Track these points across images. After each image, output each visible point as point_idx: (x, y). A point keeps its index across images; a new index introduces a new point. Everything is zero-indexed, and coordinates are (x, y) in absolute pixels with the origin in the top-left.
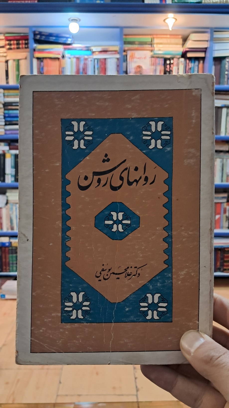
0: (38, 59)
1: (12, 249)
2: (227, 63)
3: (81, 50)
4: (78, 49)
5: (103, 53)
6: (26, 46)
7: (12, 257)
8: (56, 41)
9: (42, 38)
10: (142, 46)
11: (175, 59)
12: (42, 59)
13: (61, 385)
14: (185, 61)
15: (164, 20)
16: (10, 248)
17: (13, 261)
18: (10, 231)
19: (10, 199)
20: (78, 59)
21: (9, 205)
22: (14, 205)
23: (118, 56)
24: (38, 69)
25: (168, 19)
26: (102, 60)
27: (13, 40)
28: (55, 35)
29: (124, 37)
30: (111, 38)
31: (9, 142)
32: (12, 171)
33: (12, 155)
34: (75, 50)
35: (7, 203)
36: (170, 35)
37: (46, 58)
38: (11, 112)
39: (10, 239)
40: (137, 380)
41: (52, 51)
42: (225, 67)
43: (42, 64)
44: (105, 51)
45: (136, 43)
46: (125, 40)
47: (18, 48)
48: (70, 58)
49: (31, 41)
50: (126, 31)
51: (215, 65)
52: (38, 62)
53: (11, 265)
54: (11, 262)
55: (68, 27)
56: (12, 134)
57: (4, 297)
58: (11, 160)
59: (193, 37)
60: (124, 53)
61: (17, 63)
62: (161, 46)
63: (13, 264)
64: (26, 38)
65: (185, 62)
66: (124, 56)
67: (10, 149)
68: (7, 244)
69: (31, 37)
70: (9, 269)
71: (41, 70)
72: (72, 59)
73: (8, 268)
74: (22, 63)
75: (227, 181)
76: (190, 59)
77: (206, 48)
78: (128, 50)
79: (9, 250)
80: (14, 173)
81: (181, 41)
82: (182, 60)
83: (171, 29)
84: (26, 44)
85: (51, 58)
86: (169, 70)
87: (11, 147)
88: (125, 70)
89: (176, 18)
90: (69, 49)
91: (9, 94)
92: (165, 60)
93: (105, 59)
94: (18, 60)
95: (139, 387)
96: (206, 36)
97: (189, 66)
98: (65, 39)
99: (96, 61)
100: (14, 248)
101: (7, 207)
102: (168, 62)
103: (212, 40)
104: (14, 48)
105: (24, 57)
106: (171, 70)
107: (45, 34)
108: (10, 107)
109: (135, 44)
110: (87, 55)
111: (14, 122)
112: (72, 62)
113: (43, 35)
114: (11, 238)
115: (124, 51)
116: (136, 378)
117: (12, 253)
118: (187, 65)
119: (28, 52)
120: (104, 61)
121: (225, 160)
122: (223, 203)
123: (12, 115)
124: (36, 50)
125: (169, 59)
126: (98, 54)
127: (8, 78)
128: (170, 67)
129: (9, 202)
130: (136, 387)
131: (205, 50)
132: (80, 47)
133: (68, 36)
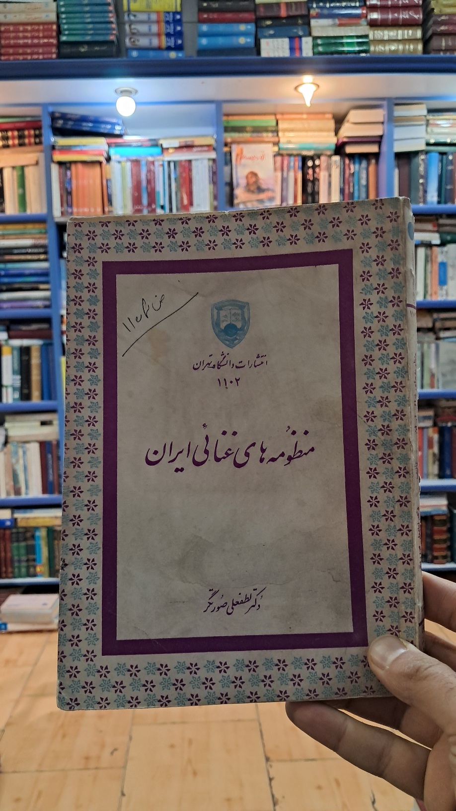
0: (60, 164)
1: (18, 533)
2: (421, 162)
3: (141, 146)
4: (134, 144)
5: (185, 150)
6: (37, 140)
7: (18, 548)
8: (95, 130)
9: (67, 124)
10: (260, 135)
11: (323, 158)
12: (68, 165)
13: (124, 799)
14: (342, 161)
15: (296, 88)
16: (14, 530)
17: (19, 555)
18: (13, 497)
19: (11, 433)
20: (136, 162)
21: (9, 446)
22: (20, 445)
23: (213, 155)
24: (60, 183)
25: (303, 86)
26: (183, 163)
27: (12, 130)
28: (92, 118)
29: (225, 118)
30: (200, 121)
31: (7, 323)
32: (14, 380)
33: (13, 348)
34: (130, 146)
35: (6, 443)
36: (309, 113)
37: (75, 162)
38: (10, 266)
39: (13, 513)
40: (273, 783)
41: (84, 149)
42: (418, 170)
43: (69, 173)
44: (189, 147)
45: (248, 129)
46: (226, 124)
47: (21, 145)
48: (119, 162)
49: (47, 131)
50: (227, 108)
51: (399, 166)
52: (61, 171)
53: (16, 564)
54: (16, 558)
55: (114, 104)
56: (12, 308)
57: (6, 628)
58: (13, 358)
59: (354, 116)
60: (226, 149)
61: (20, 173)
62: (292, 134)
63: (19, 561)
64: (35, 125)
65: (342, 163)
66: (226, 154)
67: (10, 337)
68: (8, 523)
69: (46, 122)
70: (13, 572)
71: (68, 186)
72: (123, 164)
73: (10, 570)
74: (30, 173)
75: (432, 386)
76: (352, 156)
77: (381, 137)
78: (232, 143)
79: (12, 533)
80: (18, 384)
81: (332, 124)
82: (337, 158)
83: (308, 104)
84: (36, 136)
85: (84, 163)
86: (311, 179)
87: (12, 333)
88: (228, 180)
89: (319, 84)
90: (118, 145)
91: (6, 232)
92: (304, 159)
93: (190, 161)
94: (22, 168)
95: (278, 796)
96: (379, 115)
97: (350, 169)
98: (109, 127)
99: (172, 165)
100: (21, 530)
101: (5, 450)
102: (310, 163)
103: (392, 120)
104: (14, 146)
105: (34, 162)
106: (316, 178)
107: (73, 117)
108: (8, 257)
109: (247, 132)
110: (152, 155)
111: (17, 286)
112: (123, 170)
113: (70, 119)
114: (16, 511)
115: (226, 145)
116: (271, 780)
117: (18, 541)
118: (347, 168)
119: (41, 151)
120: (187, 164)
121: (425, 346)
122: (427, 428)
123: (12, 272)
124: (57, 148)
125: (312, 158)
126: (172, 153)
127: (4, 200)
128: (314, 172)
129: (10, 440)
130: (273, 796)
131: (378, 140)
132: (139, 141)
133: (114, 121)
